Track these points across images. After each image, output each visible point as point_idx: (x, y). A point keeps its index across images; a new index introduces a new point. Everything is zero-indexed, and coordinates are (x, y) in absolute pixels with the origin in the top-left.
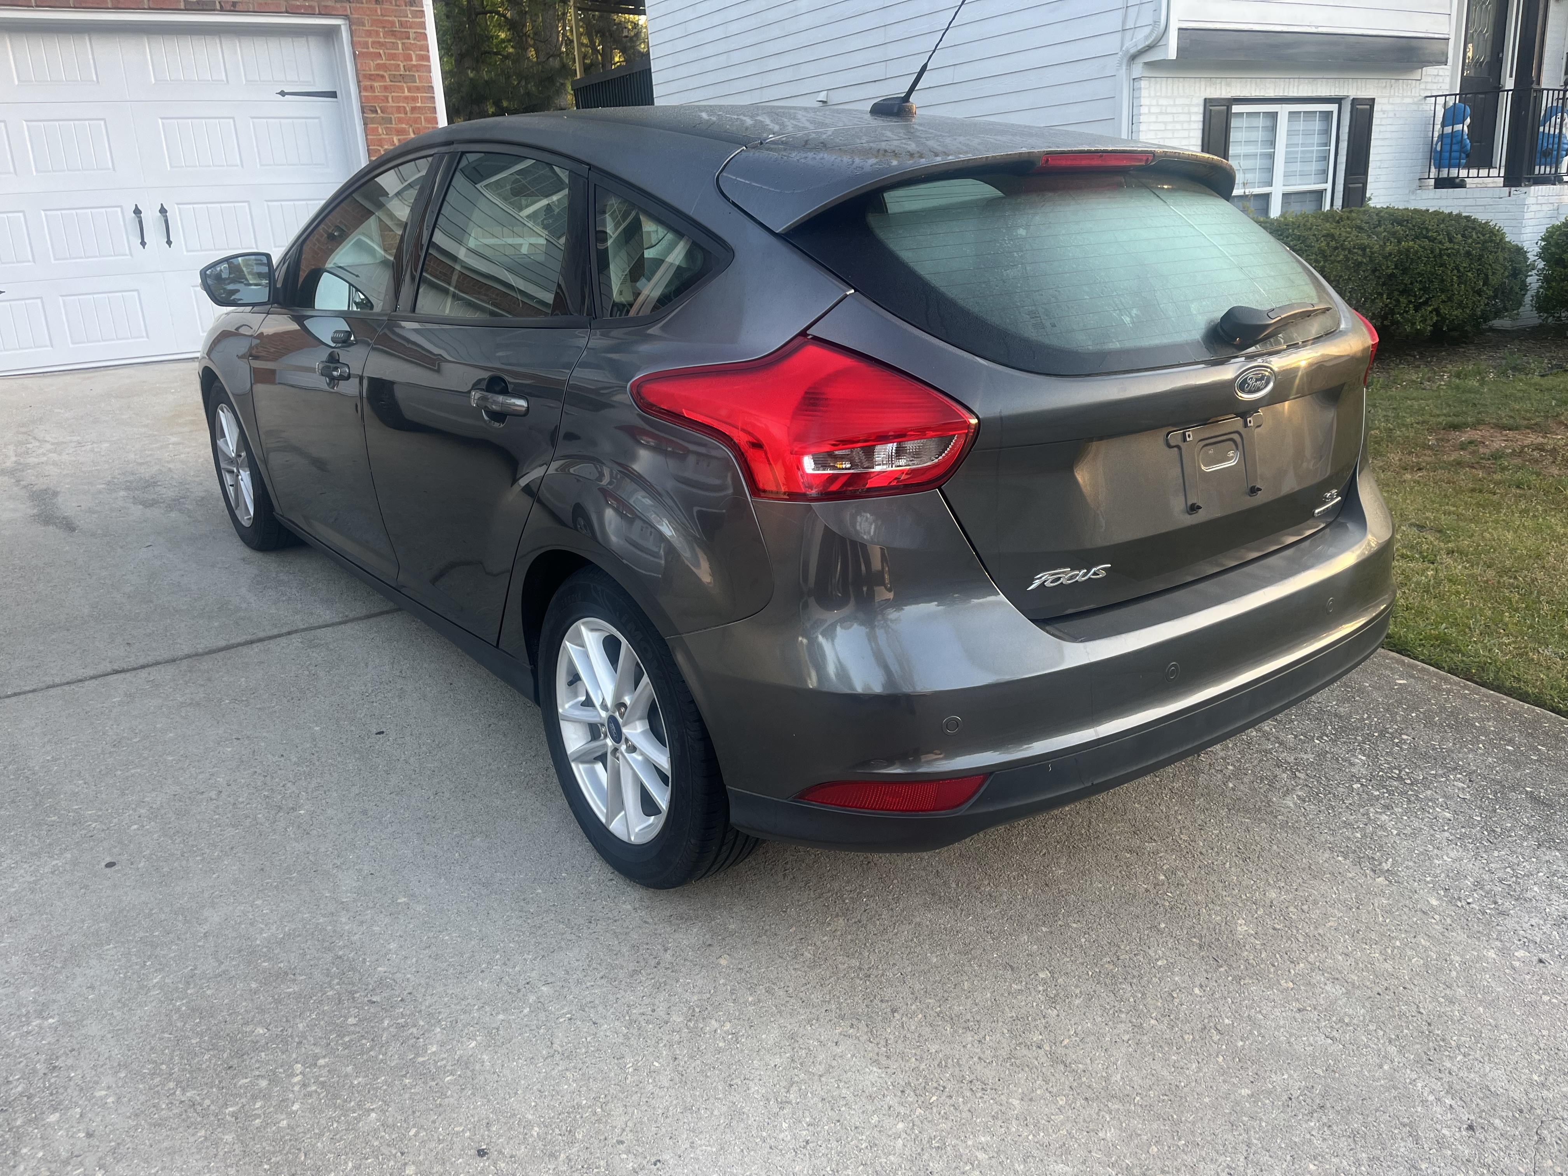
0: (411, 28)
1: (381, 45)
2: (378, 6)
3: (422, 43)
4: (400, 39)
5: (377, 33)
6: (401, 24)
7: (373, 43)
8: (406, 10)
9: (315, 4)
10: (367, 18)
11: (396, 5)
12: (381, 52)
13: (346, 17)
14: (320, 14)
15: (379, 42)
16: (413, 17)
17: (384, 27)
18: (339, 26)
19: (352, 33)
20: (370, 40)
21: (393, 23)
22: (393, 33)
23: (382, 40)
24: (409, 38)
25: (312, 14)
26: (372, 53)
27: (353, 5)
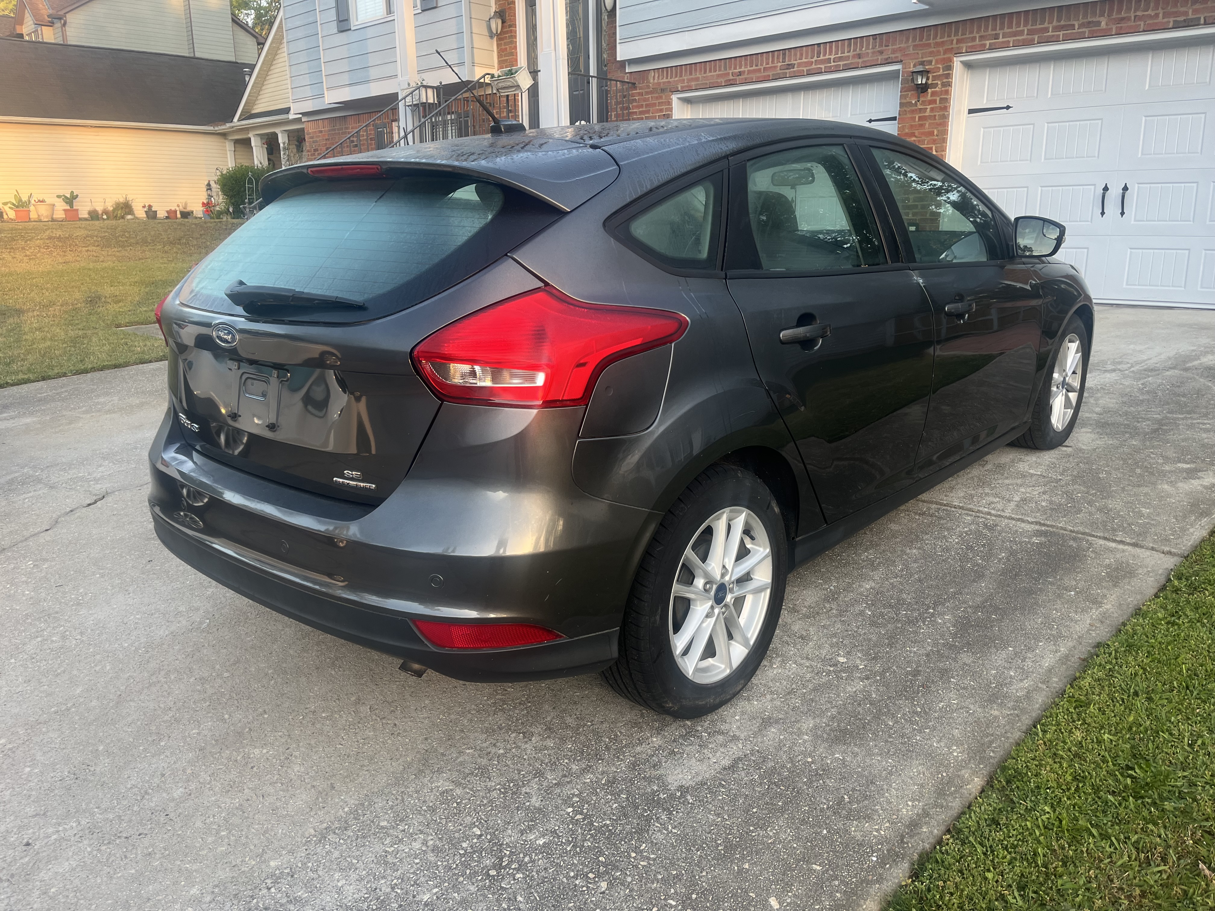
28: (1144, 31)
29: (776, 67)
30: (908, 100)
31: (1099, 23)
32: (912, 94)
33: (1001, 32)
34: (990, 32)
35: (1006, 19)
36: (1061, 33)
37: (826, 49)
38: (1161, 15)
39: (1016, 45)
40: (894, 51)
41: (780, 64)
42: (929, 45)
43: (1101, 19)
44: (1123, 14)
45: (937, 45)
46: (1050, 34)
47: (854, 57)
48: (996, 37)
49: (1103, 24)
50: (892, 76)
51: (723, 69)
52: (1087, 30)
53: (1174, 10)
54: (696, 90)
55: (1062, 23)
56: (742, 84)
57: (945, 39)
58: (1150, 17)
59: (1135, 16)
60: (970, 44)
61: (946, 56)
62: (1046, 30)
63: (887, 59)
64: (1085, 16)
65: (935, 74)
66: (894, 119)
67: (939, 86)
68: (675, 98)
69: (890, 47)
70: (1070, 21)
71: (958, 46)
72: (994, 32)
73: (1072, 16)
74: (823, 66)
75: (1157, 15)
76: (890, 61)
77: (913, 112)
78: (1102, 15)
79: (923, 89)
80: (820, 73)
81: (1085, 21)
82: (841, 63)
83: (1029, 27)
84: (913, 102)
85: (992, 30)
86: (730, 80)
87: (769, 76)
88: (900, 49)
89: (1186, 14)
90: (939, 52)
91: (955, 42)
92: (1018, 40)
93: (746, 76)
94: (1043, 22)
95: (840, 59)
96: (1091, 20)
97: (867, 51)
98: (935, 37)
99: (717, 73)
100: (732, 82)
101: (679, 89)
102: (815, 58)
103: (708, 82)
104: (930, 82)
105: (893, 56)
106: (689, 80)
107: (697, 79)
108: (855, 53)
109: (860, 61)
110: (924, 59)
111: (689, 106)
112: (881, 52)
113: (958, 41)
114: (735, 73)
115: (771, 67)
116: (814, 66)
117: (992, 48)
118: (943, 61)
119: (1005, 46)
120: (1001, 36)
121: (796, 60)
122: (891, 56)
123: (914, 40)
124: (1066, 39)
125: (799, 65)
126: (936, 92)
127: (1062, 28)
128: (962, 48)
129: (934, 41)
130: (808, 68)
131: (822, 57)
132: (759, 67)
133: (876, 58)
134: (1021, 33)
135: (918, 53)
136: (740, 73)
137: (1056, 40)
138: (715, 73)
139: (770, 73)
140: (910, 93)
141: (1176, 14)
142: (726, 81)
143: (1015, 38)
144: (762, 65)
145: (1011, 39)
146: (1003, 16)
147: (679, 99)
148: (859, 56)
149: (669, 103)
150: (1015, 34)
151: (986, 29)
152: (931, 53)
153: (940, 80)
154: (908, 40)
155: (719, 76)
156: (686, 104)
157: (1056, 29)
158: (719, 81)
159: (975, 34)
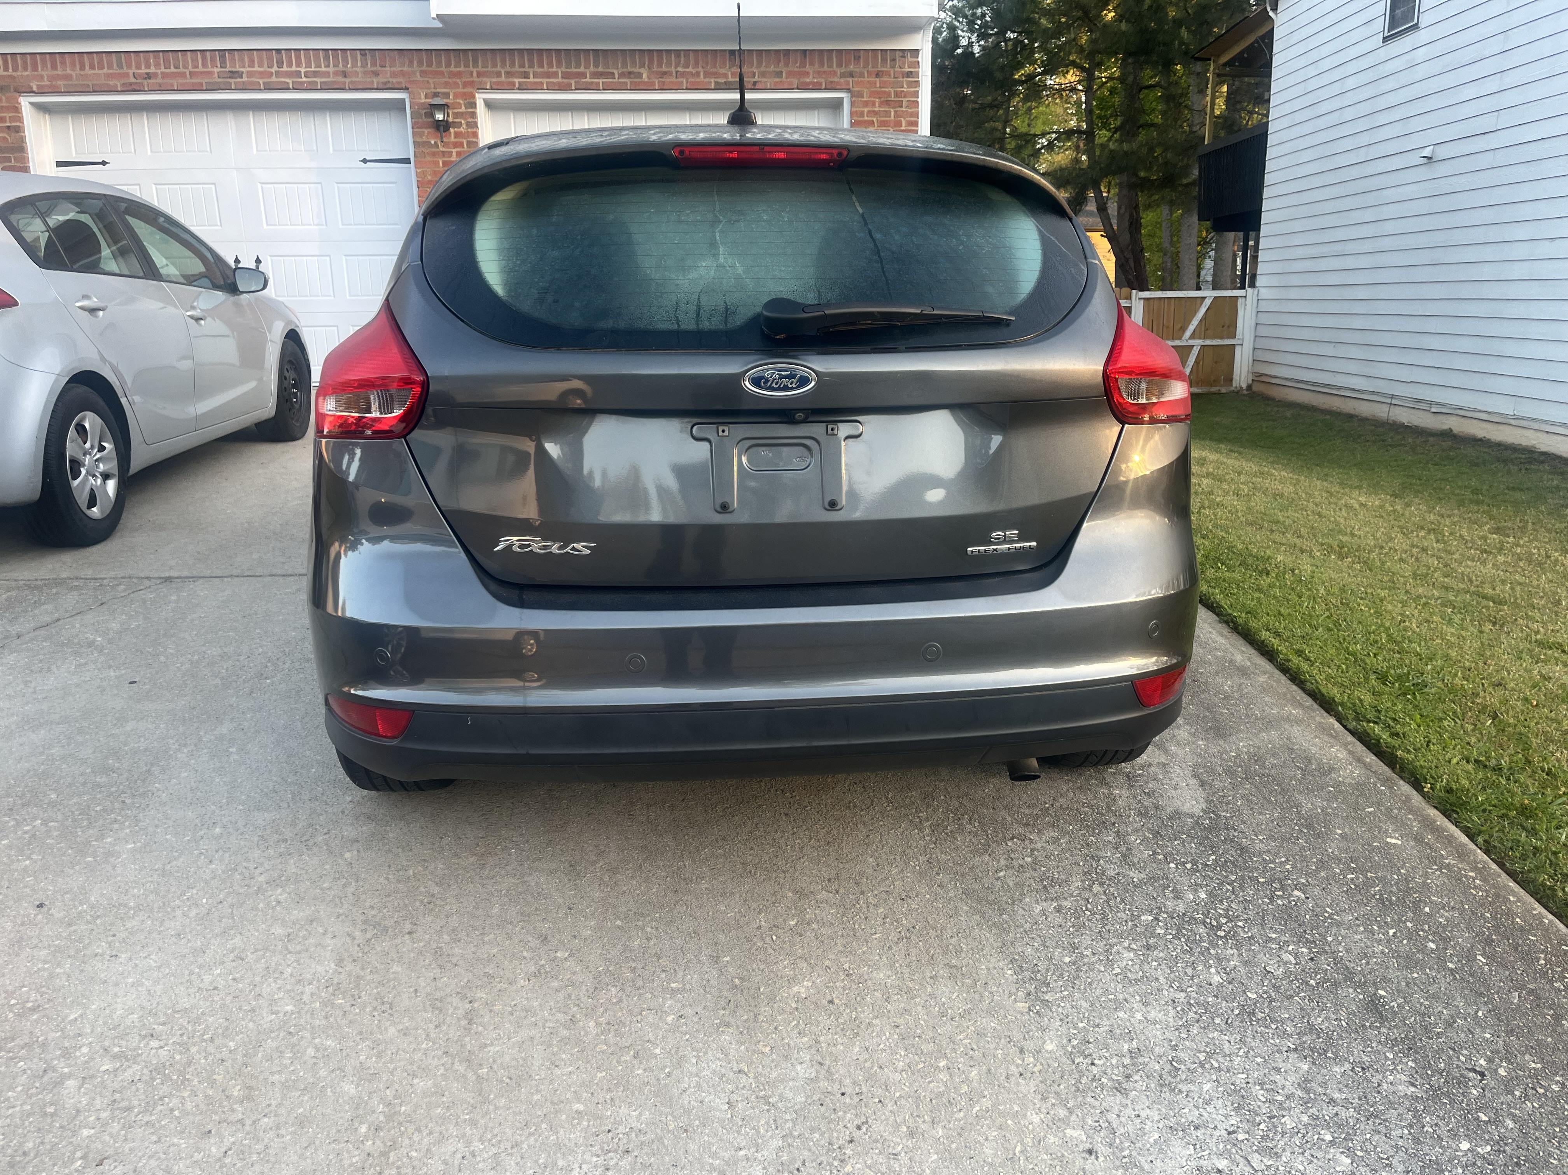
0: (905, 97)
1: (875, 113)
2: (878, 79)
3: (913, 110)
4: (893, 108)
5: (874, 104)
6: (897, 94)
7: (869, 112)
8: (902, 82)
9: (823, 81)
10: (866, 90)
11: (895, 77)
12: (875, 119)
13: (848, 90)
14: (826, 89)
15: (874, 111)
16: (908, 87)
17: (880, 98)
18: (842, 98)
19: (852, 104)
20: (866, 110)
21: (889, 94)
22: (888, 103)
23: (876, 109)
24: (901, 107)
25: (819, 89)
26: (866, 121)
27: (856, 79)
28: (687, 89)
29: (211, 73)
30: (424, 139)
31: (640, 75)
32: (429, 133)
33: (531, 71)
34: (517, 68)
35: (535, 56)
36: (601, 81)
37: (291, 57)
38: (702, 74)
39: (551, 88)
40: (394, 75)
41: (216, 70)
42: (441, 74)
43: (642, 70)
44: (664, 69)
45: (453, 75)
46: (588, 80)
47: (336, 74)
48: (526, 75)
49: (645, 76)
50: (398, 106)
51: (115, 66)
52: (628, 81)
53: (714, 70)
54: (68, 93)
55: (600, 69)
56: (152, 91)
57: (462, 69)
58: (692, 74)
59: (677, 72)
60: (495, 80)
61: (466, 90)
62: (583, 75)
63: (385, 83)
64: (624, 65)
65: (456, 111)
66: (407, 161)
67: (464, 126)
68: (25, 102)
69: (388, 69)
70: (608, 68)
71: (480, 79)
72: (522, 70)
73: (611, 63)
74: (289, 81)
75: (698, 74)
76: (390, 86)
77: (434, 154)
78: (642, 66)
79: (442, 127)
80: (286, 89)
81: (625, 70)
82: (319, 80)
83: (563, 69)
84: (433, 142)
85: (520, 67)
86: (131, 84)
87: (201, 84)
88: (403, 74)
89: (725, 75)
90: (456, 84)
91: (475, 74)
92: (553, 83)
93: (159, 80)
94: (578, 65)
95: (315, 74)
96: (631, 70)
97: (355, 69)
98: (448, 65)
99: (105, 70)
100: (134, 87)
101: (35, 89)
102: (275, 68)
103: (90, 83)
104: (451, 119)
105: (395, 80)
106: (52, 78)
107: (68, 77)
108: (337, 69)
109: (347, 80)
110: (438, 90)
111: (47, 117)
112: (376, 74)
113: (479, 75)
114: (140, 75)
115: (202, 73)
116: (274, 79)
117: (522, 88)
118: (464, 96)
119: (537, 88)
120: (531, 76)
121: (244, 67)
122: (391, 80)
123: (420, 63)
124: (607, 88)
125: (250, 74)
126: (461, 132)
127: (601, 75)
128: (486, 83)
129: (448, 69)
130: (266, 80)
131: (285, 68)
132: (182, 70)
133: (369, 80)
134: (555, 75)
135: (428, 82)
136: (149, 76)
137: (596, 89)
138: (100, 72)
139: (204, 81)
140: (426, 131)
141: (716, 75)
142: (123, 85)
143: (549, 80)
144: (185, 67)
145: (545, 81)
146: (530, 51)
147: (31, 103)
148: (345, 74)
149: (17, 109)
150: (548, 75)
151: (513, 64)
152: (446, 85)
153: (464, 119)
154: (411, 63)
155: (109, 76)
156: (42, 113)
157: (595, 75)
158: (111, 83)
159: (499, 68)
